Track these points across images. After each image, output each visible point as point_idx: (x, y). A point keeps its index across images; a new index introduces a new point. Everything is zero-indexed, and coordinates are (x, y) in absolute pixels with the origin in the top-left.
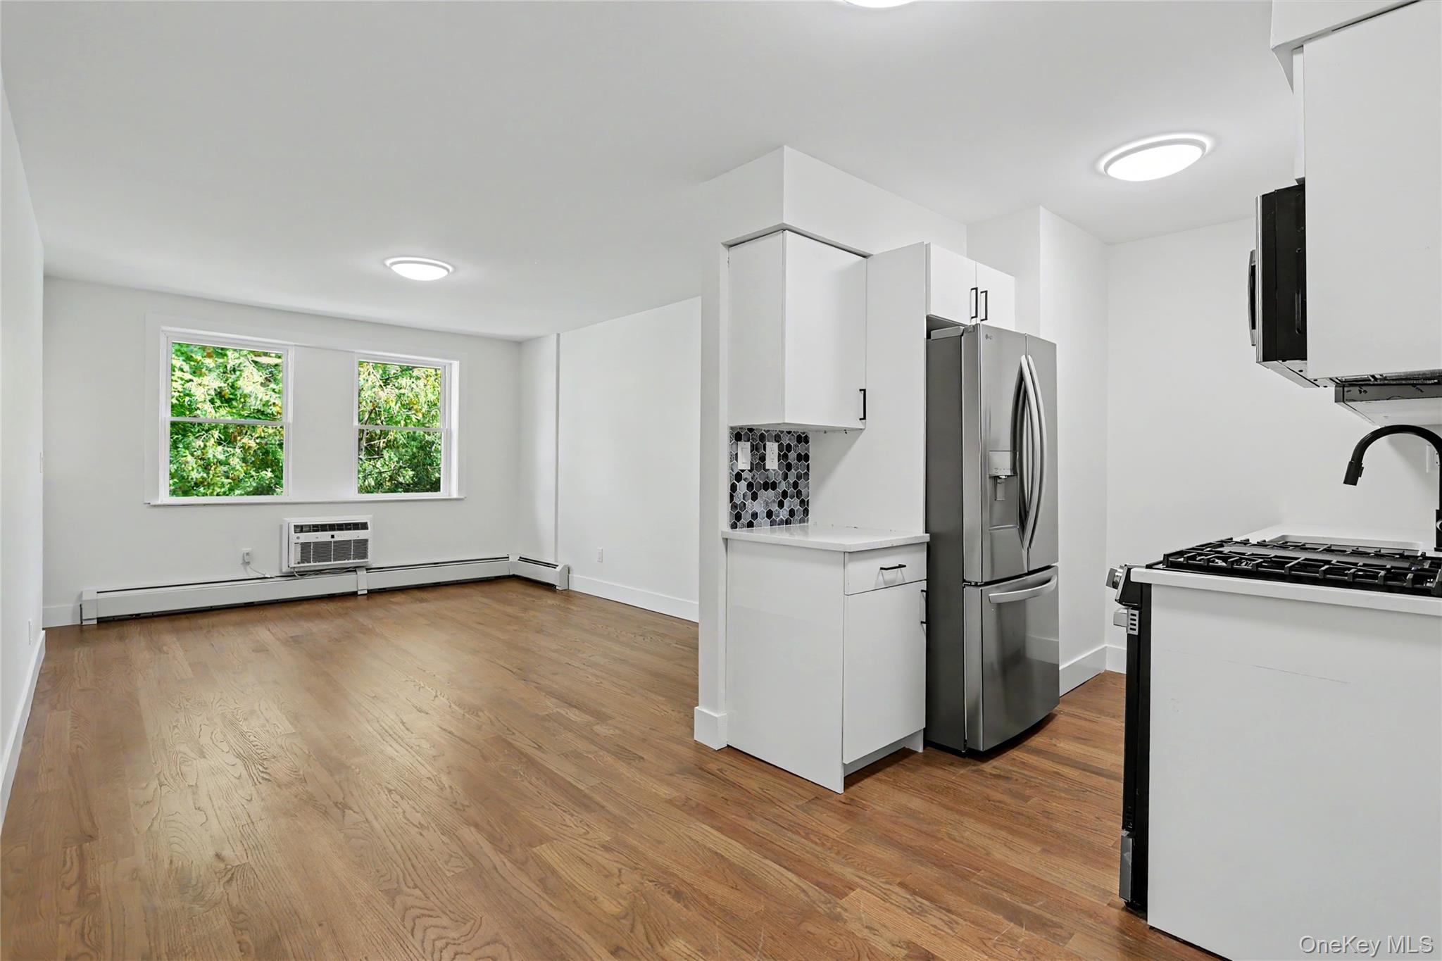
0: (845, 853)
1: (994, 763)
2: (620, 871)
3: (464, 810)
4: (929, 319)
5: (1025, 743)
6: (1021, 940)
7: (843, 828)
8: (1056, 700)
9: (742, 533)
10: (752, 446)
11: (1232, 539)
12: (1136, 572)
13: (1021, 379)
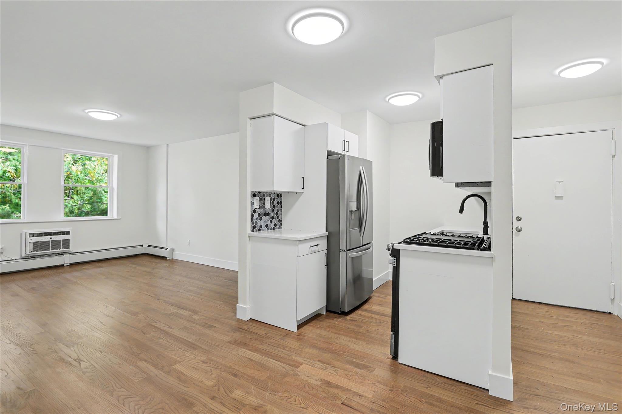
0: (298, 353)
1: (351, 316)
2: (211, 370)
3: (139, 355)
4: (328, 152)
5: (361, 308)
6: (359, 373)
7: (297, 344)
8: (372, 291)
9: (256, 234)
10: (260, 199)
11: (426, 232)
12: (395, 245)
13: (360, 175)
